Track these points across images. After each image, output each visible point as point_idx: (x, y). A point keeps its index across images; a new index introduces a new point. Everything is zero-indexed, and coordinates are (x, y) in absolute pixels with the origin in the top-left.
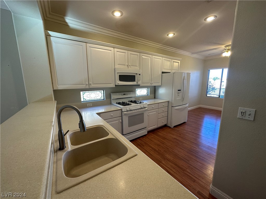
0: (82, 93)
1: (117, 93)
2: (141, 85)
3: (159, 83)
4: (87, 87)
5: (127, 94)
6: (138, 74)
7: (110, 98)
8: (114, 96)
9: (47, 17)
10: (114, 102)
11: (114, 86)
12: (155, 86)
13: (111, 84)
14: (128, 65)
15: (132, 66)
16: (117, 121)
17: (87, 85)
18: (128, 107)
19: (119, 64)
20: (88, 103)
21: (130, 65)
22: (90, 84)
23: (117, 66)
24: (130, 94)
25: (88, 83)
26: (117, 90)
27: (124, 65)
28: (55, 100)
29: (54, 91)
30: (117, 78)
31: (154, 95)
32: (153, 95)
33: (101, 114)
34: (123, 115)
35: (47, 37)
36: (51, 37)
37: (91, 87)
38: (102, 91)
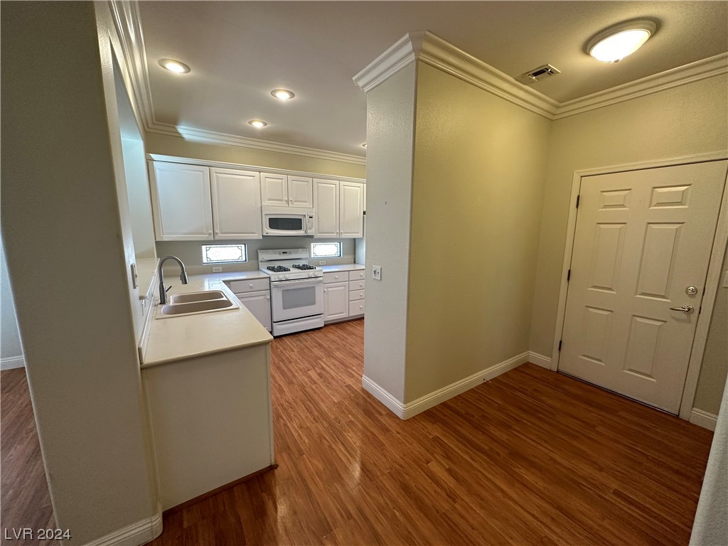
0: (204, 247)
1: (270, 251)
2: (317, 236)
3: (358, 233)
4: (211, 238)
5: (290, 253)
6: (307, 217)
7: (257, 258)
8: (264, 256)
9: (148, 128)
10: (263, 267)
11: (261, 238)
12: (355, 239)
13: (254, 233)
14: (287, 201)
15: (296, 201)
16: (262, 297)
17: (210, 234)
18: (282, 275)
19: (269, 200)
20: (215, 266)
21: (291, 201)
22: (217, 234)
23: (266, 203)
24: (297, 253)
25: (212, 232)
26: (268, 244)
27: (280, 200)
28: (158, 257)
29: (157, 243)
30: (266, 223)
31: (352, 256)
32: (350, 257)
33: (231, 283)
34: (272, 286)
35: (149, 161)
36: (154, 162)
37: (217, 238)
38: (243, 246)
